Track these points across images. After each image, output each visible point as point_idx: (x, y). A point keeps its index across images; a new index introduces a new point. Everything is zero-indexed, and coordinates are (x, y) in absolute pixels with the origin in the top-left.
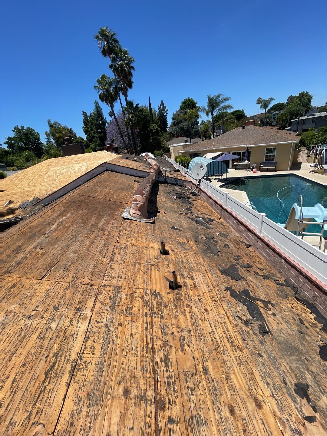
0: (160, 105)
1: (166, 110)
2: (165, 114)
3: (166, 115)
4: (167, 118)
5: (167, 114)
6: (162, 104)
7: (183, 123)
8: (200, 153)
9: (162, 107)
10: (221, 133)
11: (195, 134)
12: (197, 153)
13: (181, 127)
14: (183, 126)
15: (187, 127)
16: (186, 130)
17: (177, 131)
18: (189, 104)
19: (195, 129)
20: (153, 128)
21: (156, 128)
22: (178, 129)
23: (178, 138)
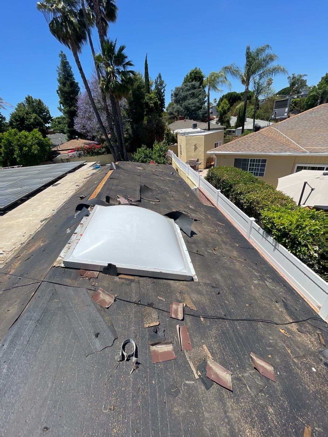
0: (157, 79)
1: (164, 85)
2: (162, 91)
3: (164, 92)
4: (164, 96)
5: (164, 90)
6: (159, 77)
7: (188, 100)
8: (264, 161)
9: (159, 81)
10: (284, 116)
11: (203, 116)
12: (257, 160)
13: (185, 106)
14: (189, 104)
15: (194, 107)
16: (193, 111)
17: (181, 111)
18: (195, 77)
19: (204, 110)
20: (150, 101)
21: (154, 101)
22: (182, 109)
23: (183, 121)
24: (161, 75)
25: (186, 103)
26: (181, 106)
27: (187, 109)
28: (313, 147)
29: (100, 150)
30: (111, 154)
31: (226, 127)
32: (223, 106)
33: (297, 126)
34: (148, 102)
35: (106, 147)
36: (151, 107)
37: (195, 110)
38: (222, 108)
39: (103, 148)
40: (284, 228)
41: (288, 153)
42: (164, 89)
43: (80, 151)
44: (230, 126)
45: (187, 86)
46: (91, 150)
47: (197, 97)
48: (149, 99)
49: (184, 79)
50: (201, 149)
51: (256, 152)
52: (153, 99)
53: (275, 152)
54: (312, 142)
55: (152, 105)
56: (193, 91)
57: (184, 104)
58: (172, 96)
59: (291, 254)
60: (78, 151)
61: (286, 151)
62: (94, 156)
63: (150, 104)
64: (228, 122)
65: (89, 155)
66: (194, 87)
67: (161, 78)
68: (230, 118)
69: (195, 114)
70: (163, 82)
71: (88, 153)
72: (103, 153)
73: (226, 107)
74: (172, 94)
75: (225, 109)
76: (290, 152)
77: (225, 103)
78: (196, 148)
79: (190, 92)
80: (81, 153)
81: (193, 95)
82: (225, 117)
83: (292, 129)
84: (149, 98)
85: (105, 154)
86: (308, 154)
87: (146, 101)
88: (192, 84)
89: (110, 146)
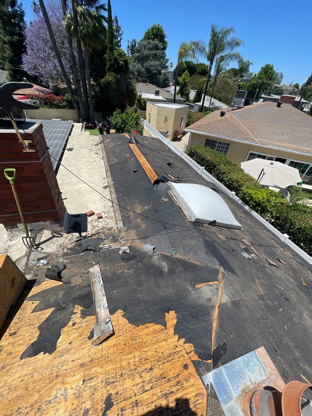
4: (120, 45)
5: (121, 39)
7: (150, 61)
8: (228, 145)
9: (116, 25)
10: (240, 105)
11: (163, 83)
12: (223, 143)
13: (147, 67)
14: (151, 66)
15: (156, 70)
16: (154, 74)
17: (142, 72)
18: (157, 34)
19: (165, 76)
20: (119, 58)
21: (124, 58)
22: (143, 70)
23: (145, 84)
24: (118, 19)
25: (147, 64)
26: (143, 66)
27: (148, 70)
28: (262, 139)
29: (61, 103)
30: (74, 109)
31: (186, 100)
32: (185, 78)
33: (250, 118)
34: (117, 59)
35: (67, 101)
36: (120, 64)
37: (156, 74)
38: (184, 80)
39: (64, 101)
40: (259, 201)
41: (246, 142)
42: (120, 37)
43: (35, 99)
44: (189, 100)
45: (150, 44)
46: (50, 101)
47: (159, 60)
48: (119, 55)
49: (145, 33)
50: (171, 122)
51: (224, 137)
52: (123, 56)
53: (238, 139)
54: (261, 135)
55: (122, 62)
56: (155, 51)
57: (146, 65)
58: (128, 48)
59: (260, 217)
60: (32, 99)
61: (245, 140)
62: (52, 109)
63: (120, 61)
64: (188, 95)
65: (47, 106)
66: (156, 48)
67: (118, 22)
68: (189, 91)
69: (156, 78)
70: (120, 28)
71: (46, 104)
72: (64, 107)
73: (187, 79)
74: (129, 46)
75: (186, 81)
76: (248, 141)
77: (186, 75)
78: (166, 120)
79: (153, 52)
80: (37, 102)
81: (155, 57)
82: (185, 90)
83: (246, 119)
84: (118, 53)
85: (66, 109)
86: (259, 145)
87: (116, 57)
88: (155, 44)
89: (74, 101)
